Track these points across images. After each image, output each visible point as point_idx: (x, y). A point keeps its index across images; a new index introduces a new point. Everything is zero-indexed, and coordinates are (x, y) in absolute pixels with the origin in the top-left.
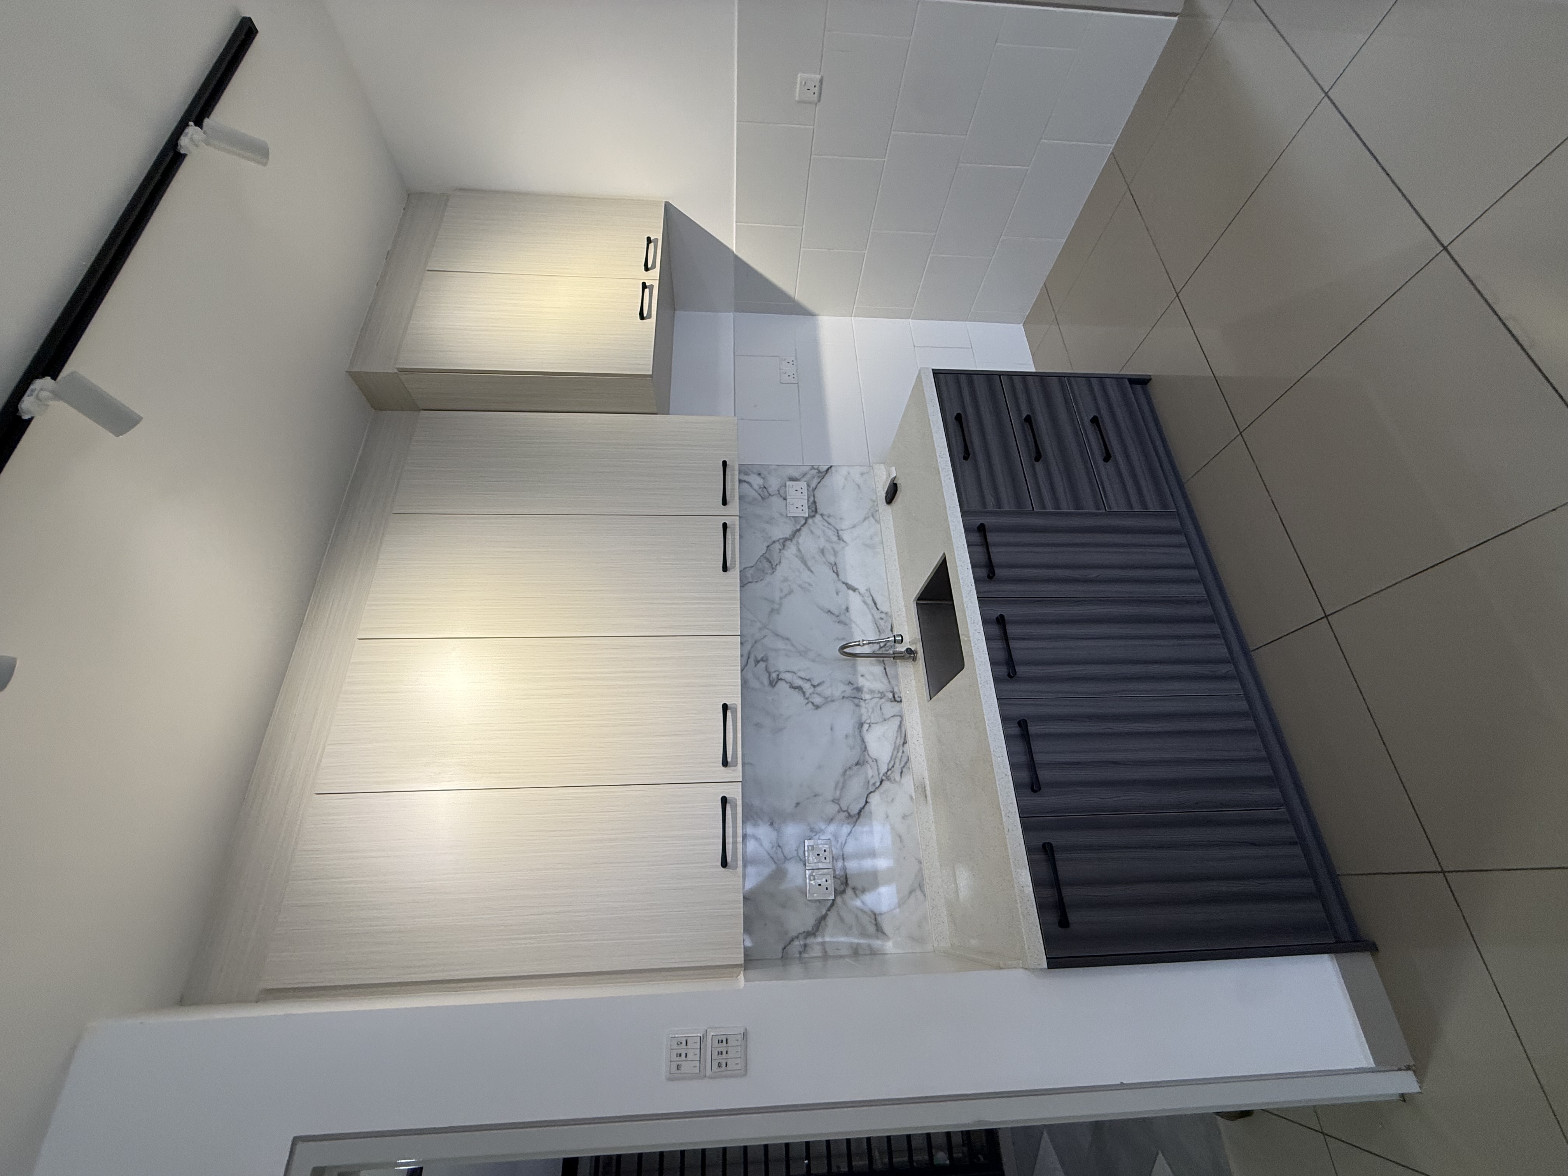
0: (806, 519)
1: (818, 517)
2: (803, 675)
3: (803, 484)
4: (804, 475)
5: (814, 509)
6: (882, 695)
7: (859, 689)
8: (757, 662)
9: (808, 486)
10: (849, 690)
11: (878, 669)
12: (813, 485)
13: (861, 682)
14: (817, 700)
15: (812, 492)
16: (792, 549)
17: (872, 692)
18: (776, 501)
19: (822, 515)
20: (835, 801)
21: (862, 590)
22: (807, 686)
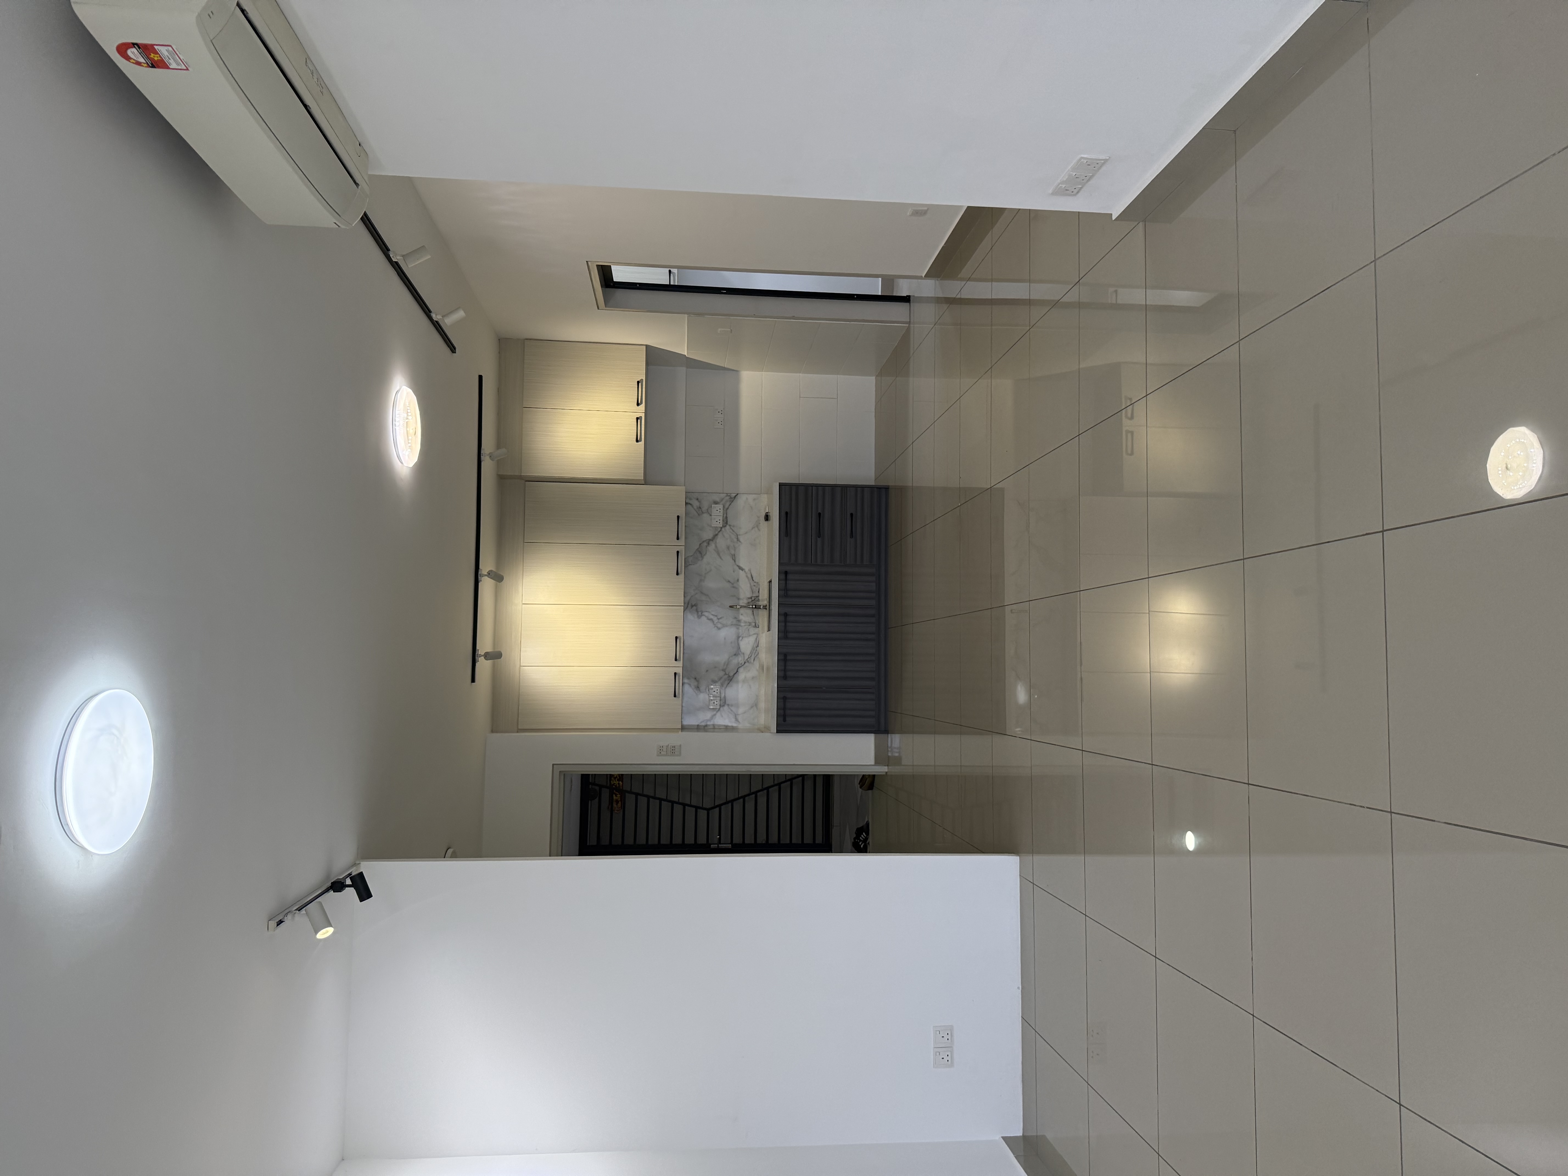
0: (721, 528)
1: (728, 527)
2: (713, 613)
3: (721, 506)
4: (722, 500)
5: (726, 522)
6: (750, 624)
7: (739, 621)
8: (692, 606)
9: (724, 507)
10: (735, 621)
11: (749, 611)
12: (726, 507)
13: (741, 617)
14: (719, 625)
15: (726, 510)
16: (712, 546)
17: (745, 622)
18: (705, 515)
19: (730, 525)
20: (724, 670)
21: (747, 570)
22: (715, 619)
